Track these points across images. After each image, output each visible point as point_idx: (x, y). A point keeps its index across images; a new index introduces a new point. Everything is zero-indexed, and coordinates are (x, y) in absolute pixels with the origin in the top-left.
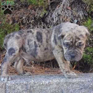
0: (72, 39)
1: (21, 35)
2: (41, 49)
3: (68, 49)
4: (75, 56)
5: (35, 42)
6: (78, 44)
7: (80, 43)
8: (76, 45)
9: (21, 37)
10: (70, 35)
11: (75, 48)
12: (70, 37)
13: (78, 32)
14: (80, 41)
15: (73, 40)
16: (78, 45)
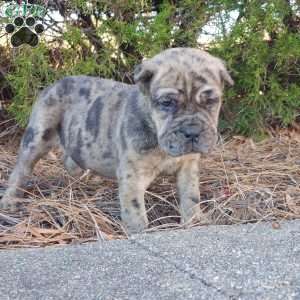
0: (181, 82)
1: (61, 96)
2: (91, 154)
3: (170, 117)
4: (197, 136)
5: (80, 131)
6: (204, 95)
7: (209, 92)
8: (198, 99)
9: (61, 101)
10: (171, 70)
11: (196, 111)
12: (176, 78)
13: (195, 60)
14: (207, 88)
15: (185, 84)
16: (205, 100)
